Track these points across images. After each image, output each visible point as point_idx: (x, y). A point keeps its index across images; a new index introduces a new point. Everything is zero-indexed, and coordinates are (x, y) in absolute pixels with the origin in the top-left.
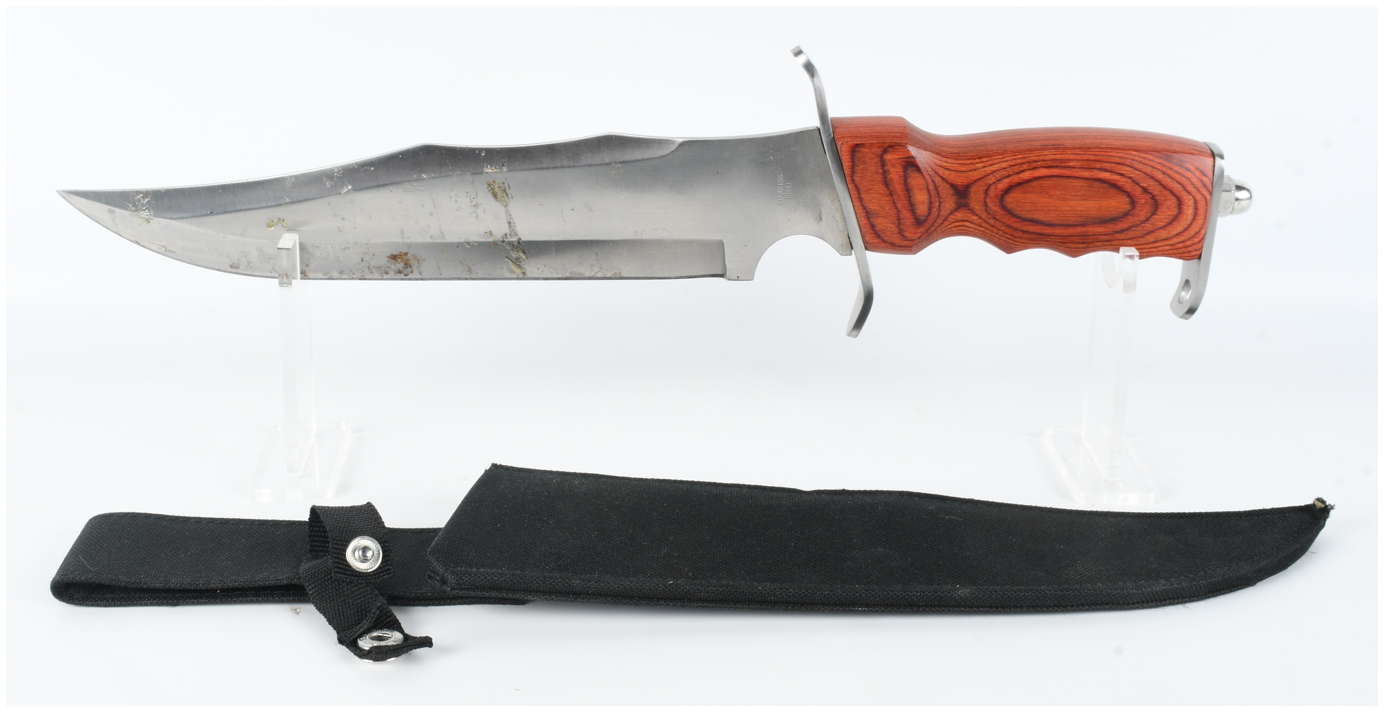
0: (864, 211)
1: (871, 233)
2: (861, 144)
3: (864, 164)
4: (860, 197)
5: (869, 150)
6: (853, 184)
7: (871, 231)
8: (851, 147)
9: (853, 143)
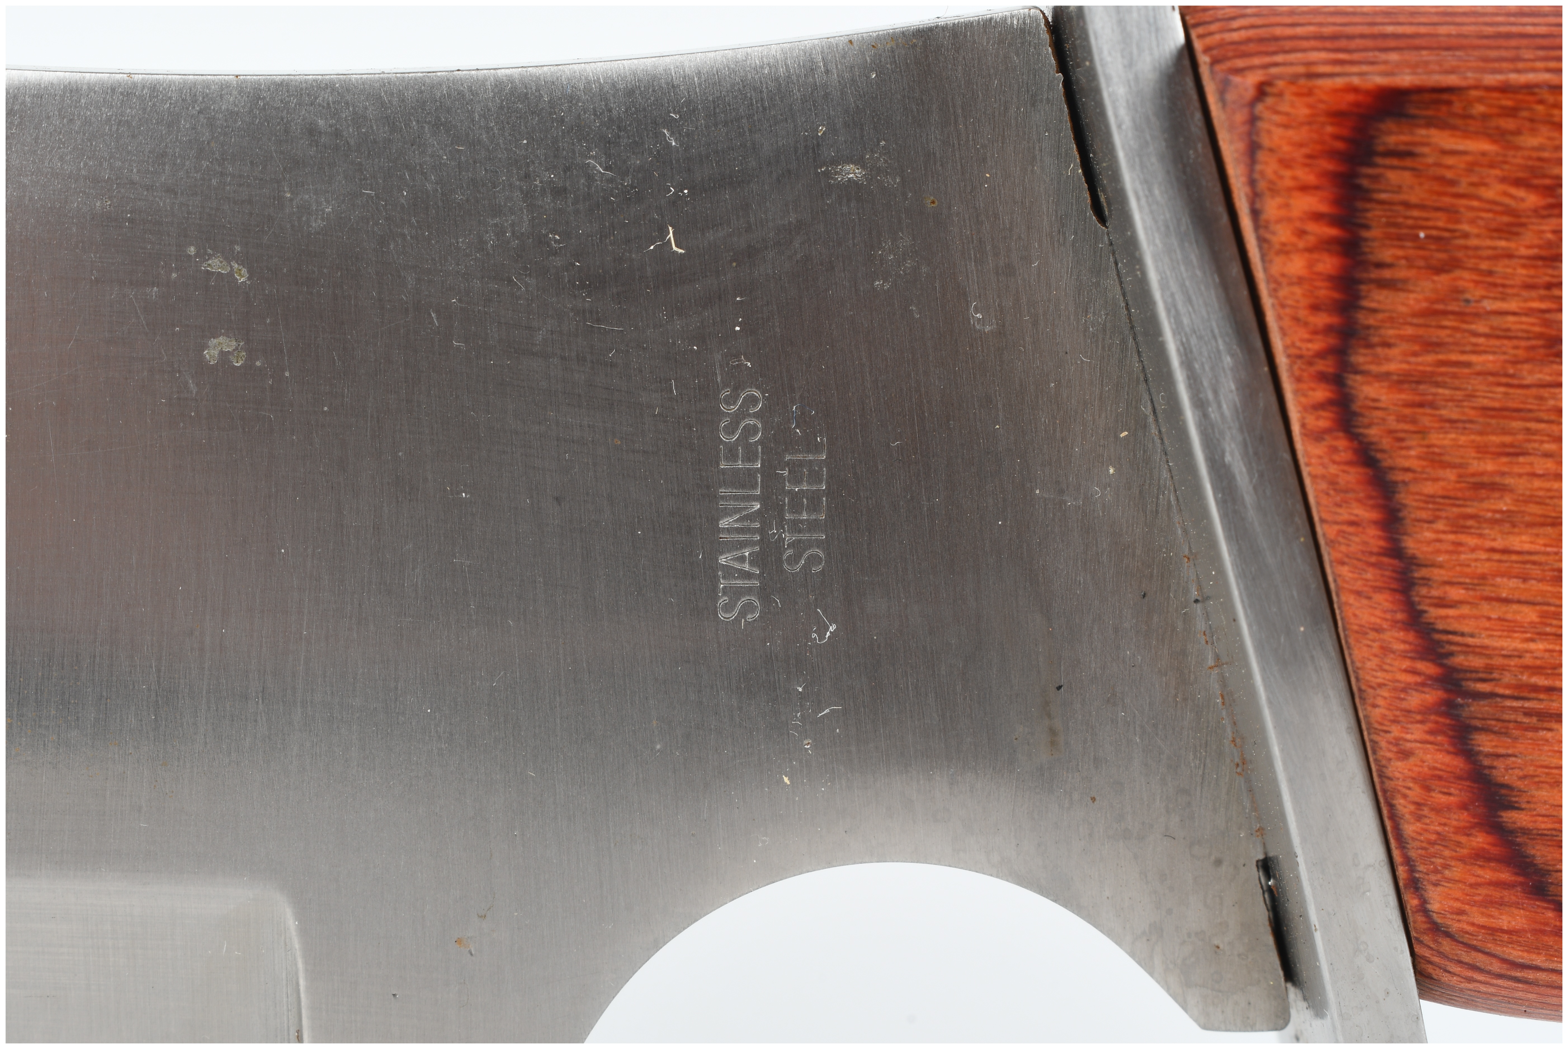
0: (1427, 668)
1: (1480, 857)
2: (1419, 90)
3: (1439, 270)
4: (1395, 551)
5: (1485, 146)
6: (1342, 443)
7: (1480, 840)
8: (1337, 116)
9: (1356, 81)
